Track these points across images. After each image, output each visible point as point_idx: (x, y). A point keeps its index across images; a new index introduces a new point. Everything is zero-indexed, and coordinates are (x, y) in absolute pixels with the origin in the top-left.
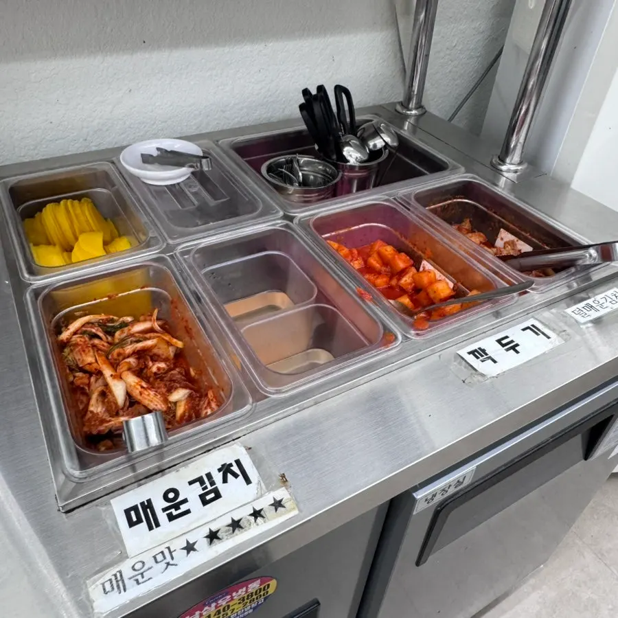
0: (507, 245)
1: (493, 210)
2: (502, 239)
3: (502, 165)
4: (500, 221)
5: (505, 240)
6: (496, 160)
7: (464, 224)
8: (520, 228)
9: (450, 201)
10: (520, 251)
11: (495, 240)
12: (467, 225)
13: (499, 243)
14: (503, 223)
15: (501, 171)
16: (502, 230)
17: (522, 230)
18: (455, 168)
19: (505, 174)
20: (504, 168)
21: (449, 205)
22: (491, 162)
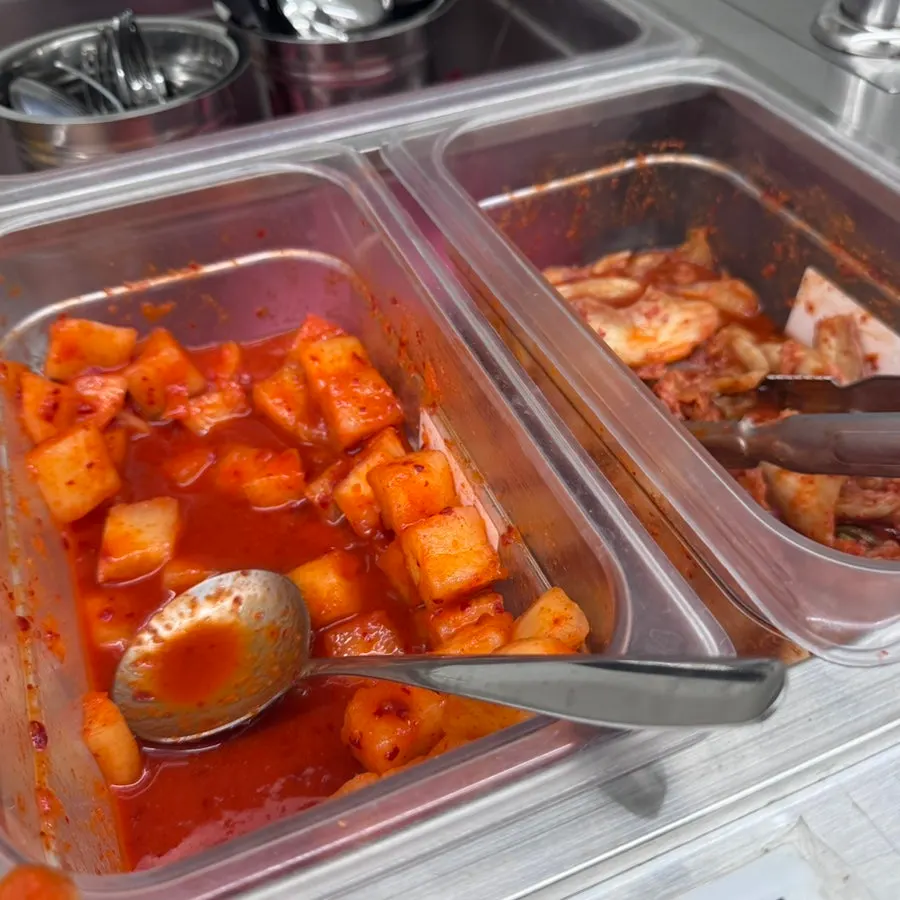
0: (826, 333)
1: (784, 197)
2: (810, 308)
3: (850, 32)
4: (803, 240)
5: (823, 313)
6: (829, 15)
7: (685, 247)
8: (876, 271)
9: (630, 164)
10: (872, 360)
11: (786, 312)
12: (698, 249)
13: (801, 323)
14: (814, 247)
15: (845, 52)
16: (810, 273)
17: (882, 278)
18: (660, 37)
19: (860, 63)
20: (856, 42)
21: (625, 177)
22: (815, 24)
